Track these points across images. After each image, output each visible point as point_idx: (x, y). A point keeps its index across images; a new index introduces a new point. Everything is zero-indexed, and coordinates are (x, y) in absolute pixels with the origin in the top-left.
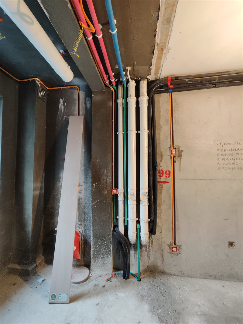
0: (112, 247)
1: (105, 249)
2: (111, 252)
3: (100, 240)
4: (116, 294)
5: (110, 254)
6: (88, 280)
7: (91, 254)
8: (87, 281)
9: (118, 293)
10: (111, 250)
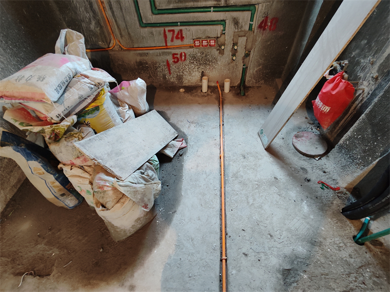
0: (377, 160)
1: (364, 151)
2: (368, 164)
3: (373, 131)
4: (302, 200)
5: (364, 166)
6: (308, 158)
7: (343, 138)
8: (305, 158)
9: (305, 202)
10: (371, 162)
